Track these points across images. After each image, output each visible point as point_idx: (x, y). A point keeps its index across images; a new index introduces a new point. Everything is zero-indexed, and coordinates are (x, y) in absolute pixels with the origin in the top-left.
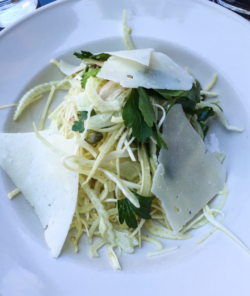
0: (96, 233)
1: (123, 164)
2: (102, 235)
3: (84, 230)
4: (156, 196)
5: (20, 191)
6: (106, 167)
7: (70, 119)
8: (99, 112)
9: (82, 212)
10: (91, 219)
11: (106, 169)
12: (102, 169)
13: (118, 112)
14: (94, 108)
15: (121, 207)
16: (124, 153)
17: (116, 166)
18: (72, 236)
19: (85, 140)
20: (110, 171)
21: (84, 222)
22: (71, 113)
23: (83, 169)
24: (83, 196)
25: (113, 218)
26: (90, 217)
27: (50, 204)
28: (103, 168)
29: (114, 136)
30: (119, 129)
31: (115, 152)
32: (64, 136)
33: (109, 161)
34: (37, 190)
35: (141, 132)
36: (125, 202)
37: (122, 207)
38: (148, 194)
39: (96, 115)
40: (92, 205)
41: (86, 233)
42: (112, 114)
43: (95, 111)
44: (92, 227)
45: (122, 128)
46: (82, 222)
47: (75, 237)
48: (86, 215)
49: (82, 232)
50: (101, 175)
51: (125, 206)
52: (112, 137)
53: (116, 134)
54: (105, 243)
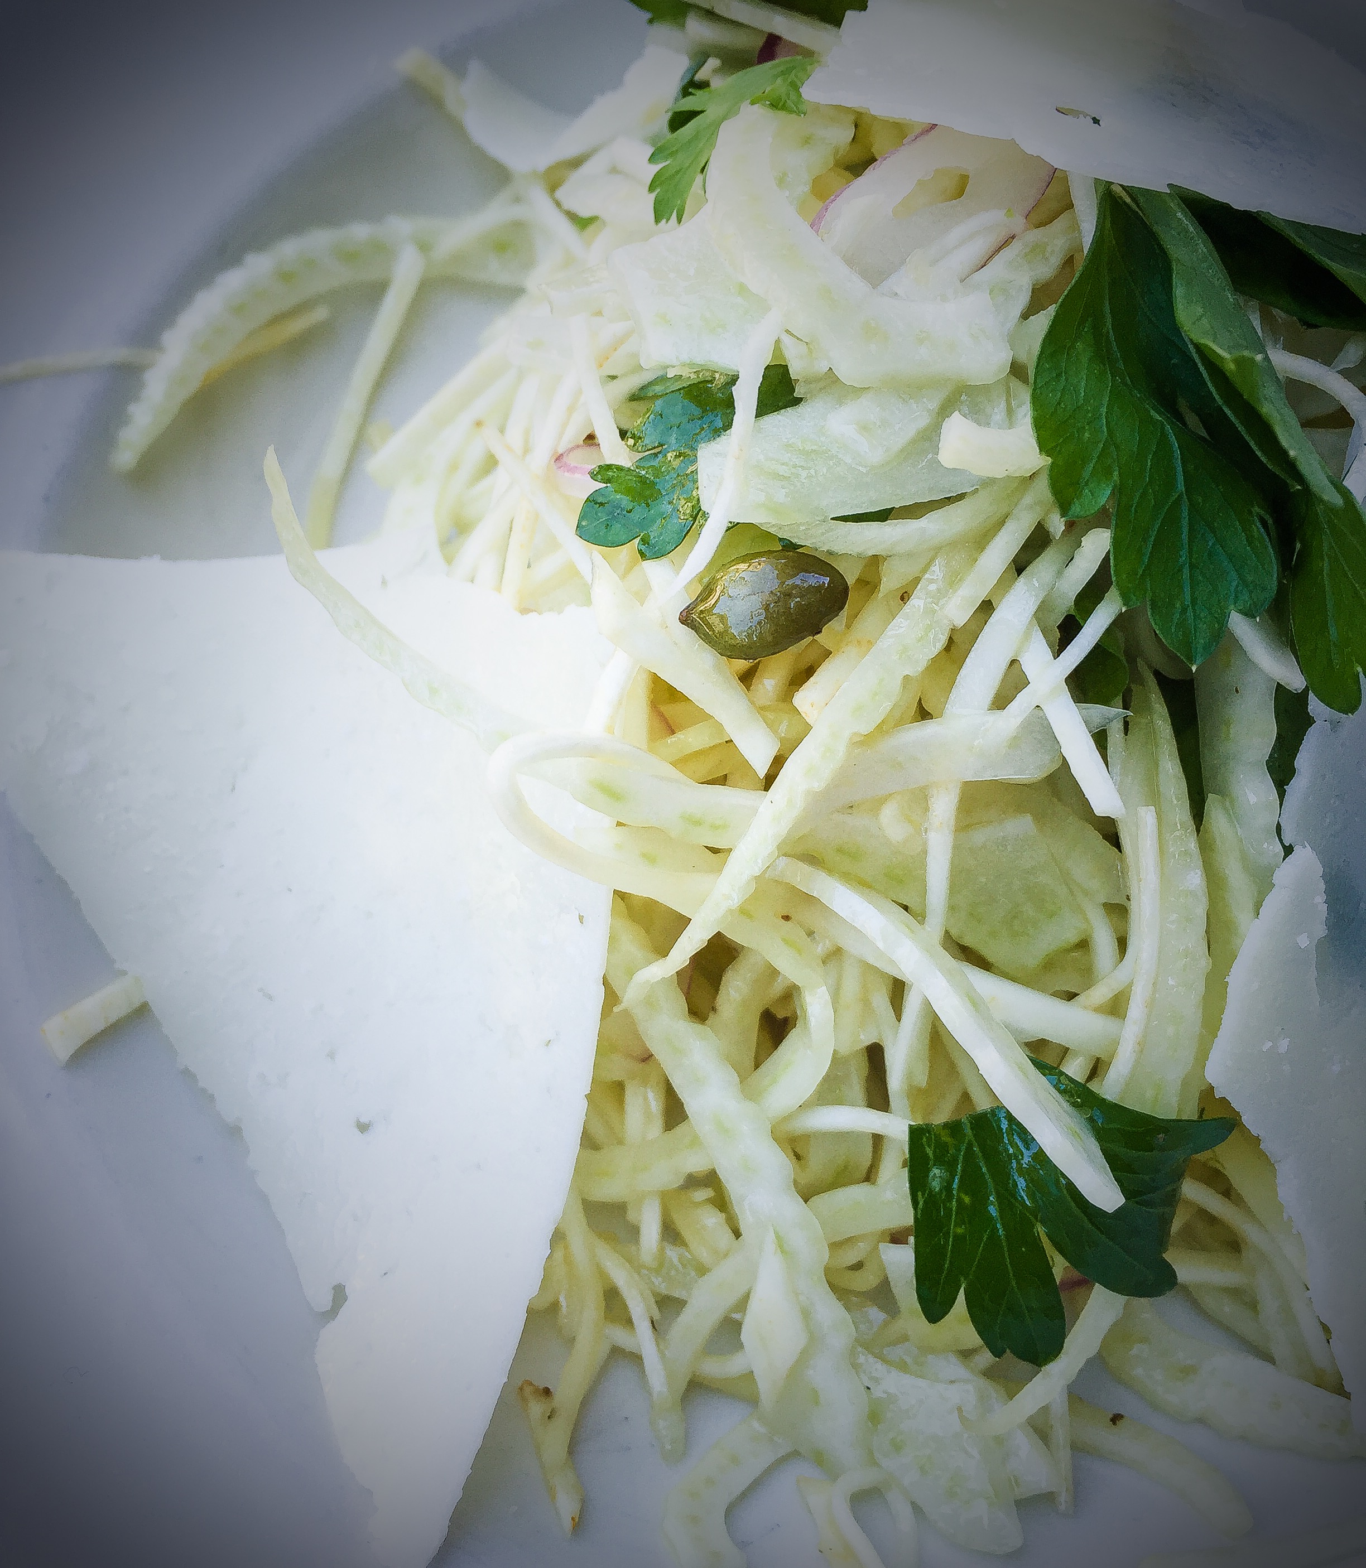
0: (715, 1368)
1: (979, 837)
2: (766, 1387)
3: (619, 1336)
4: (1245, 1119)
5: (137, 1004)
6: (840, 850)
7: (559, 458)
8: (830, 380)
9: (609, 1191)
10: (673, 1253)
11: (830, 871)
12: (806, 868)
13: (985, 389)
14: (786, 339)
15: (936, 1185)
16: (1015, 743)
17: (925, 852)
18: (531, 1384)
19: (686, 619)
20: (862, 884)
21: (621, 1277)
22: (571, 409)
23: (650, 859)
24: (618, 1069)
25: (851, 1257)
26: (670, 1233)
27: (364, 1120)
28: (812, 859)
29: (940, 595)
30: (982, 540)
31: (929, 729)
32: (499, 589)
33: (877, 804)
34: (270, 998)
35: (1186, 571)
36: (970, 1146)
37: (948, 1188)
38: (1174, 1101)
39: (800, 409)
40: (695, 1142)
41: (636, 1359)
42: (933, 404)
43: (795, 371)
44: (686, 1317)
45: (1010, 526)
46: (602, 1274)
47: (547, 1392)
48: (631, 1216)
49: (605, 1349)
50: (787, 918)
51: (972, 1182)
52: (917, 602)
53: (954, 580)
54: (781, 1453)
